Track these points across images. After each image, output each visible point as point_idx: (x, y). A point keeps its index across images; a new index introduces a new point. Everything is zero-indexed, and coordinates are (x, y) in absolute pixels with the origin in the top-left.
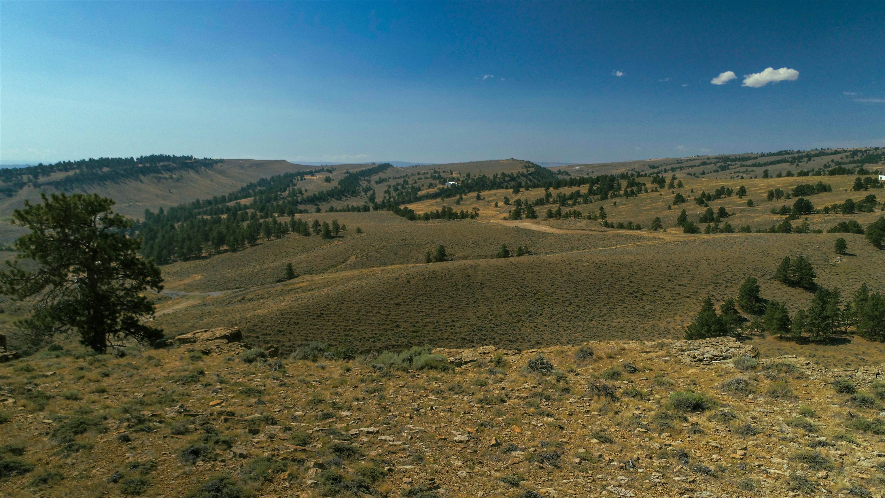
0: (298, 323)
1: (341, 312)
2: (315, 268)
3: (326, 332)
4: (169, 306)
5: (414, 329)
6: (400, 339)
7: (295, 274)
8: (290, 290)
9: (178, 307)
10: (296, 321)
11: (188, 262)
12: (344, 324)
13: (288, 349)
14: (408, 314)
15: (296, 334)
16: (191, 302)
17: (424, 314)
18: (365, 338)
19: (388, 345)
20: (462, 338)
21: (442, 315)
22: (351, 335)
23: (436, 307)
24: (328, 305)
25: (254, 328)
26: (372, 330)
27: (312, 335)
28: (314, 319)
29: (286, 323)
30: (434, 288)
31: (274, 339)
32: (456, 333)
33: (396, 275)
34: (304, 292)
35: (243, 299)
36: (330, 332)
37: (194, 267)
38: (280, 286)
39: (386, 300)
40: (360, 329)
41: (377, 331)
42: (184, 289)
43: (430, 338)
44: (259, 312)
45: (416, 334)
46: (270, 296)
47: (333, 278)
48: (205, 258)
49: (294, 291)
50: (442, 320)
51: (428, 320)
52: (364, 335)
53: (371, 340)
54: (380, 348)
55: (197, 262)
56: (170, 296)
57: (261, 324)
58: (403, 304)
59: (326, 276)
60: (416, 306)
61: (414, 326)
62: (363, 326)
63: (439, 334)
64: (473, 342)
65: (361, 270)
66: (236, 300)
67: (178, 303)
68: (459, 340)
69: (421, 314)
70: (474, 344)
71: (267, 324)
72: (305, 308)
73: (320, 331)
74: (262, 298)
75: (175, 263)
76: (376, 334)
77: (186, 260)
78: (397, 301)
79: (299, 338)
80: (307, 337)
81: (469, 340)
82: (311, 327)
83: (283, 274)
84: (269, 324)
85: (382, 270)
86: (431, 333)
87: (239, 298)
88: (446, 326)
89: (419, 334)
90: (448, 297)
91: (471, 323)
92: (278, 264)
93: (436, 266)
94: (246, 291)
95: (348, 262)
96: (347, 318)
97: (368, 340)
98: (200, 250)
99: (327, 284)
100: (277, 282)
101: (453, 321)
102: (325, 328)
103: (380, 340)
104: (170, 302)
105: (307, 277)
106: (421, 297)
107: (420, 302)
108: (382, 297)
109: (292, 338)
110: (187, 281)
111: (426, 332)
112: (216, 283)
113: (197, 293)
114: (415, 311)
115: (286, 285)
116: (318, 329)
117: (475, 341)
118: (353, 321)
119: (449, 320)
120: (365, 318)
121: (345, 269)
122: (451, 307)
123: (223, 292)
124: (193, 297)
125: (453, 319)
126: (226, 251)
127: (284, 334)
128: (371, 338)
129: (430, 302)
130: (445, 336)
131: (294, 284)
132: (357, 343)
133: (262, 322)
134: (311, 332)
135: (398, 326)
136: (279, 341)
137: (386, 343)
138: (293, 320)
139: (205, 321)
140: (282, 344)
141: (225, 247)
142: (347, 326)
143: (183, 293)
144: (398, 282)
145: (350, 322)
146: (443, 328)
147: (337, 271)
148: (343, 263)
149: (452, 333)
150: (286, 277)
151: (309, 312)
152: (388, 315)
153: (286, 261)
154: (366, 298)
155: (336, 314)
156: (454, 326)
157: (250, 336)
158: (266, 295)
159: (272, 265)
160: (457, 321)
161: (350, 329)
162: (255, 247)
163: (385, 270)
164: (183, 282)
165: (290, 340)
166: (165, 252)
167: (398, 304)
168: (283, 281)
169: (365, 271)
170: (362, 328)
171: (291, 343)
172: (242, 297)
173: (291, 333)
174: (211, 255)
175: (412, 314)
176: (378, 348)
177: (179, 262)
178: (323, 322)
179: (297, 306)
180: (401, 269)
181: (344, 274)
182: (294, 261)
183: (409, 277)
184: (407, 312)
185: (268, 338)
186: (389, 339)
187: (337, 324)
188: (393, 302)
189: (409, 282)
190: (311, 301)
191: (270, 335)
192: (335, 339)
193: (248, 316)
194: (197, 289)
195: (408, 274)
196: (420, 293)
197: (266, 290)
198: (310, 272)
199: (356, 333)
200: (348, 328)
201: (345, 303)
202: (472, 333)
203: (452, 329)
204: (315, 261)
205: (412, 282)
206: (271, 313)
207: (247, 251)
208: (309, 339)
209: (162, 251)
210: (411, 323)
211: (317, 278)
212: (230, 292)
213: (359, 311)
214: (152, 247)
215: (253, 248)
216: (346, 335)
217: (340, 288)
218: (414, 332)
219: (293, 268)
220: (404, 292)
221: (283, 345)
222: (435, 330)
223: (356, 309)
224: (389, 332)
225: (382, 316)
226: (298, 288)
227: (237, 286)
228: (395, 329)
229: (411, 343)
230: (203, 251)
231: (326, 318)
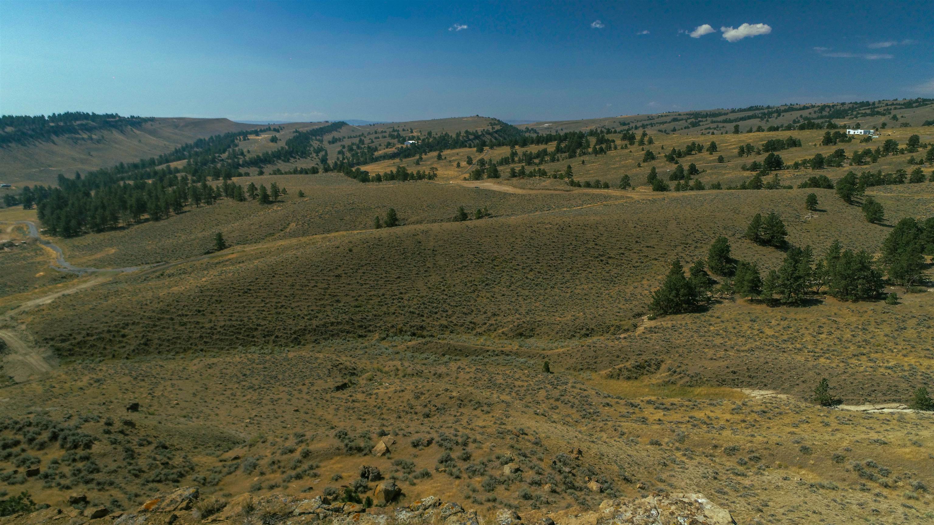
0: (221, 301)
1: (272, 286)
2: (250, 237)
3: (253, 310)
4: (74, 285)
5: (356, 303)
6: (340, 316)
7: (227, 244)
8: (217, 263)
9: (84, 286)
10: (219, 299)
11: (102, 233)
12: (275, 300)
13: (209, 331)
14: (350, 286)
15: (218, 313)
16: (101, 280)
17: (368, 286)
18: (299, 315)
19: (326, 323)
20: (410, 312)
21: (389, 286)
22: (284, 313)
23: (381, 278)
24: (257, 279)
25: (168, 308)
26: (309, 306)
27: (237, 314)
28: (239, 296)
29: (206, 302)
30: (380, 257)
31: (192, 320)
32: (404, 307)
33: (337, 243)
34: (233, 265)
35: (162, 275)
36: (258, 311)
37: (109, 240)
38: (206, 259)
39: (325, 272)
40: (293, 305)
41: (314, 308)
42: (95, 266)
43: (375, 313)
44: (175, 289)
45: (358, 309)
46: (193, 271)
47: (267, 248)
48: (123, 228)
49: (222, 264)
50: (388, 293)
51: (372, 293)
52: (299, 313)
53: (306, 318)
54: (317, 326)
55: (113, 233)
56: (77, 273)
57: (176, 303)
58: (343, 275)
59: (260, 246)
60: (359, 278)
61: (357, 300)
62: (298, 301)
63: (384, 309)
64: (423, 316)
65: (300, 238)
66: (154, 276)
67: (85, 282)
68: (407, 314)
69: (364, 286)
70: (424, 319)
71: (183, 304)
72: (230, 283)
73: (246, 310)
74: (185, 273)
75: (87, 236)
76: (312, 310)
77: (99, 231)
78: (337, 272)
79: (221, 318)
80: (232, 316)
81: (419, 314)
82: (236, 305)
83: (212, 245)
84: (186, 304)
85: (323, 238)
86: (376, 307)
87: (158, 274)
88: (393, 299)
89: (362, 309)
90: (395, 267)
91: (421, 294)
92: (206, 234)
93: (384, 232)
94: (167, 266)
95: (288, 230)
96: (279, 293)
97: (303, 318)
98: (116, 219)
99: (260, 255)
100: (205, 254)
101: (401, 293)
102: (252, 305)
103: (317, 317)
104: (76, 280)
105: (239, 248)
106: (365, 268)
107: (364, 273)
108: (320, 269)
109: (214, 319)
110: (99, 256)
111: (370, 307)
112: (133, 257)
113: (109, 269)
114: (358, 283)
115: (213, 257)
116: (245, 307)
117: (425, 315)
118: (286, 296)
119: (397, 292)
120: (300, 292)
121: (284, 237)
122: (399, 277)
123: (139, 267)
124: (104, 274)
125: (401, 291)
126: (147, 220)
127: (204, 315)
128: (306, 315)
129: (374, 272)
130: (392, 310)
131: (222, 256)
132: (291, 321)
133: (177, 301)
134: (236, 310)
135: (338, 301)
136: (198, 323)
137: (324, 320)
138: (214, 298)
139: (110, 302)
140: (201, 326)
141: (146, 216)
142: (279, 302)
143: (93, 269)
144: (338, 250)
145: (283, 298)
146: (389, 301)
147: (275, 240)
148: (282, 230)
149: (400, 307)
150: (216, 248)
151: (234, 288)
152: (327, 289)
153: (216, 230)
154: (301, 270)
155: (265, 289)
156: (402, 299)
157: (163, 318)
158: (189, 270)
159: (200, 235)
160: (405, 293)
161: (282, 306)
162: (181, 215)
163: (327, 237)
164: (93, 257)
165: (210, 321)
166: (73, 223)
167: (338, 276)
168: (212, 253)
169: (304, 239)
170: (297, 304)
171: (212, 325)
172: (161, 272)
173: (212, 313)
174: (129, 225)
175: (354, 286)
176: (314, 327)
177: (92, 233)
178: (251, 299)
179: (220, 281)
180: (344, 236)
181: (280, 244)
182: (225, 230)
183: (351, 245)
184: (349, 284)
185: (185, 320)
186: (327, 316)
187: (267, 301)
188: (332, 274)
189: (350, 250)
190: (236, 275)
191: (186, 315)
192: (264, 319)
193: (161, 294)
194: (110, 264)
195: (351, 242)
196: (363, 263)
197: (189, 264)
198: (244, 241)
199: (289, 311)
200: (279, 305)
201: (277, 276)
202: (422, 306)
203: (400, 302)
204: (250, 229)
205: (354, 251)
206: (188, 291)
207: (172, 219)
208: (233, 319)
209: (70, 221)
210: (353, 297)
211: (249, 248)
212: (147, 267)
213: (293, 285)
214: (59, 218)
215: (178, 216)
216: (276, 313)
217: (272, 260)
218: (357, 307)
219: (224, 238)
220: (345, 262)
221: (203, 327)
222: (380, 304)
223: (289, 283)
224: (328, 308)
225: (320, 291)
226: (227, 261)
227: (158, 259)
228: (335, 304)
229: (352, 320)
230: (121, 221)
231: (254, 294)
